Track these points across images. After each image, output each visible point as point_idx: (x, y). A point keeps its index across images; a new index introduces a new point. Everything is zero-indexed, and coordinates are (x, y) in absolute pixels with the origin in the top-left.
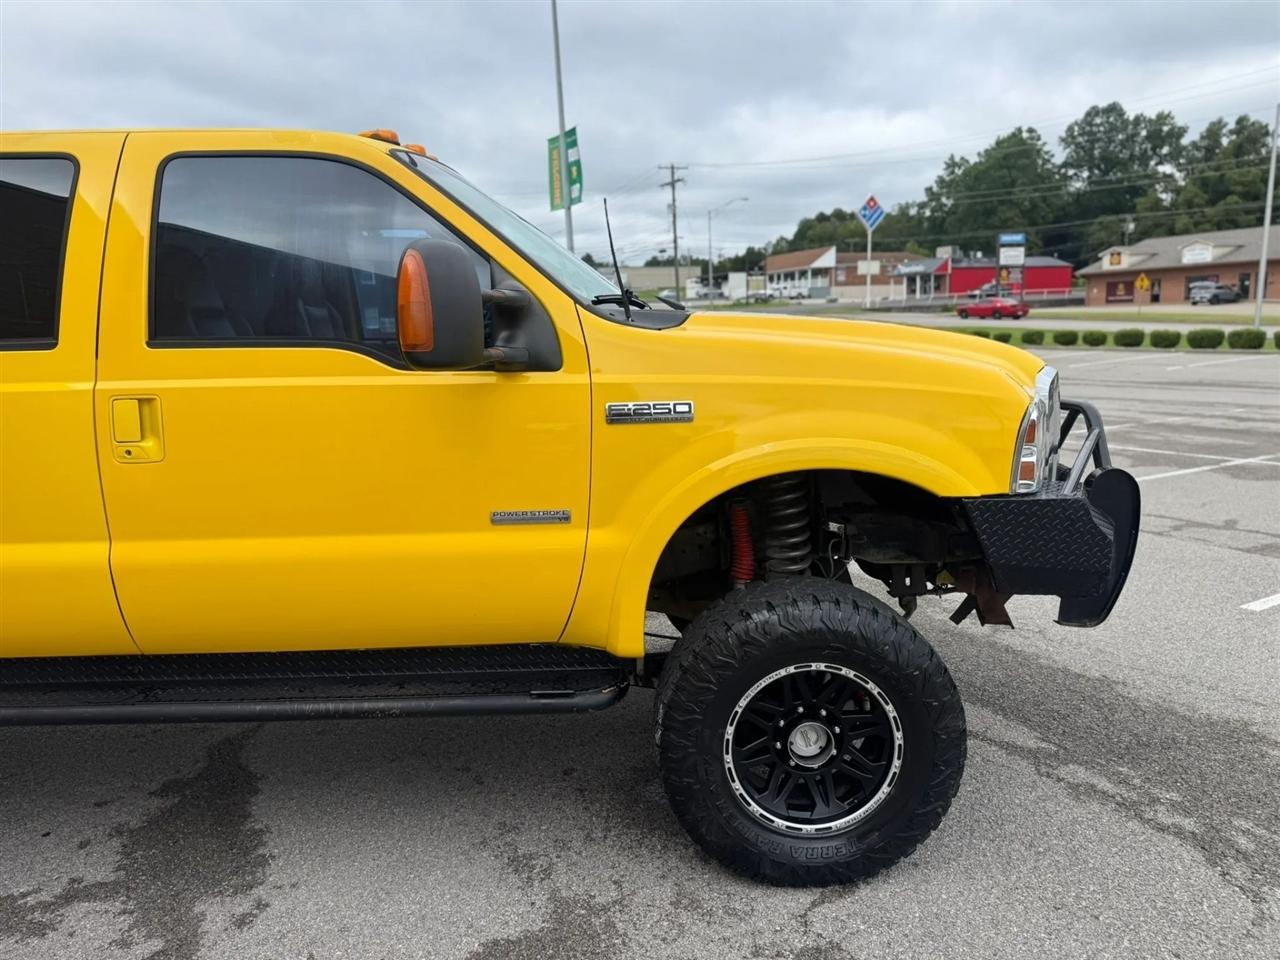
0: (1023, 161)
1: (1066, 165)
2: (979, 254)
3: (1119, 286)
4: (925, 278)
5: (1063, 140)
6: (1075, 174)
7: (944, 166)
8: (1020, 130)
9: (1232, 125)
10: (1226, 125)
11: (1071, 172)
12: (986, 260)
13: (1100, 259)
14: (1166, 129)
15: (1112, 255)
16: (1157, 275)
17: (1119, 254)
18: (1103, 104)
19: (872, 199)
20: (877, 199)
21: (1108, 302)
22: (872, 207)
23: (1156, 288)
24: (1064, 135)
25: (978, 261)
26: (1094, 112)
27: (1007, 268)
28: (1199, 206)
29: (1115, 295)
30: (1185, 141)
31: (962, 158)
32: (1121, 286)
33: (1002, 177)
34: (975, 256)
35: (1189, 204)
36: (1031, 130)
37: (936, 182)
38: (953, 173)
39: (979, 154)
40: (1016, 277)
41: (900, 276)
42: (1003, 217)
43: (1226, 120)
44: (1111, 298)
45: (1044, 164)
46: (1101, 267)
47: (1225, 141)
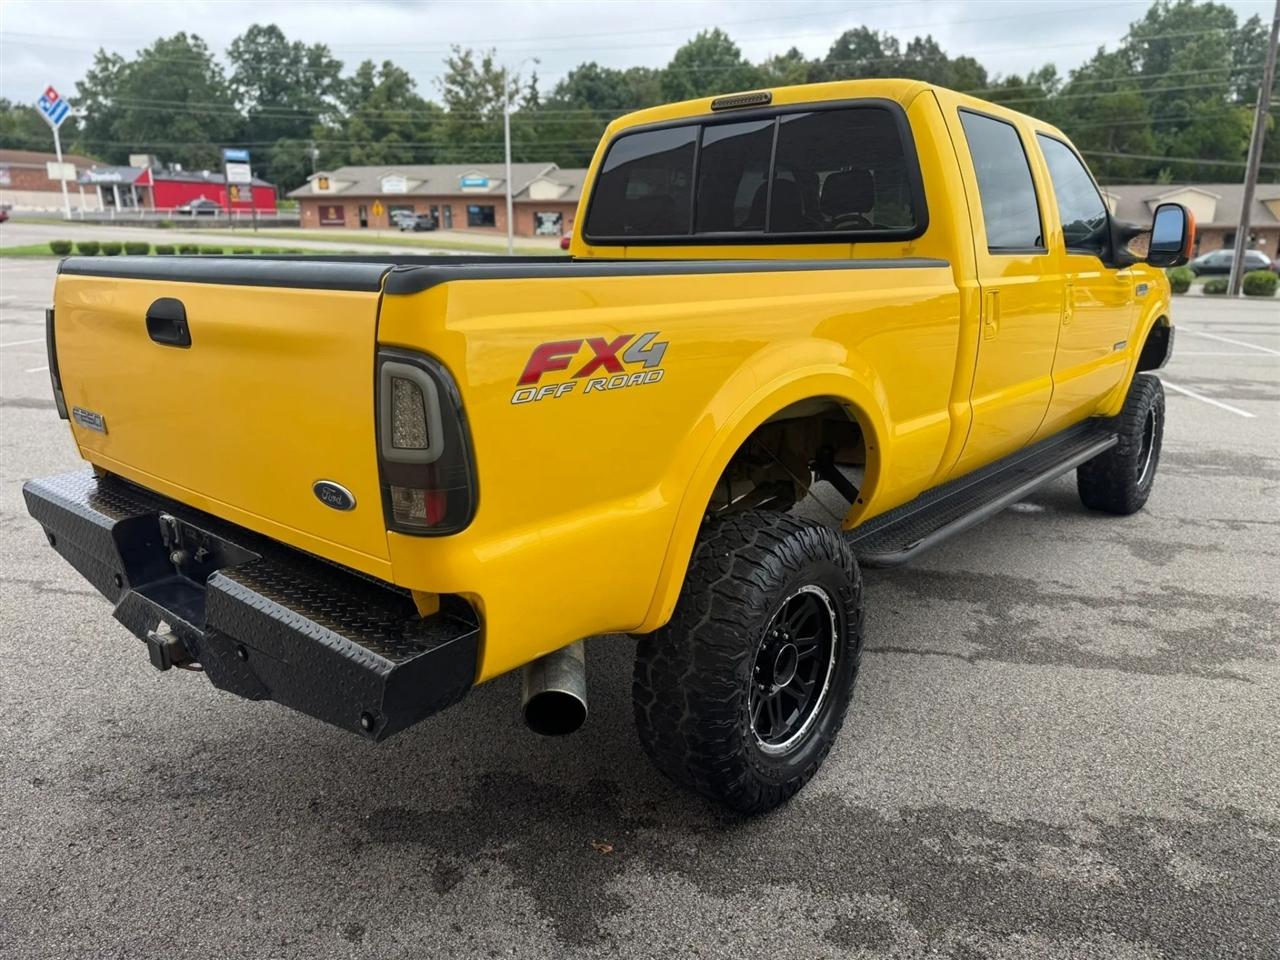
0: (192, 71)
1: (236, 80)
2: (178, 167)
3: (331, 210)
4: (125, 189)
5: (230, 53)
6: (247, 92)
7: (95, 60)
8: (183, 35)
9: (380, 68)
10: (374, 67)
11: (242, 89)
12: (185, 173)
13: (309, 182)
14: (325, 60)
15: (320, 179)
16: (363, 202)
17: (326, 179)
18: (264, 24)
19: (50, 90)
20: (55, 88)
21: (323, 225)
22: (54, 100)
23: (363, 214)
24: (230, 48)
25: (178, 174)
26: (255, 32)
27: (236, 185)
28: (367, 140)
29: (327, 218)
30: (343, 75)
31: (114, 54)
32: (332, 211)
33: (173, 84)
34: (174, 168)
35: (359, 137)
36: (195, 37)
37: (88, 76)
38: (105, 69)
39: (138, 52)
40: (246, 196)
41: (96, 184)
42: (183, 128)
43: (374, 62)
44: (325, 221)
45: (213, 77)
46: (311, 190)
47: (377, 82)
